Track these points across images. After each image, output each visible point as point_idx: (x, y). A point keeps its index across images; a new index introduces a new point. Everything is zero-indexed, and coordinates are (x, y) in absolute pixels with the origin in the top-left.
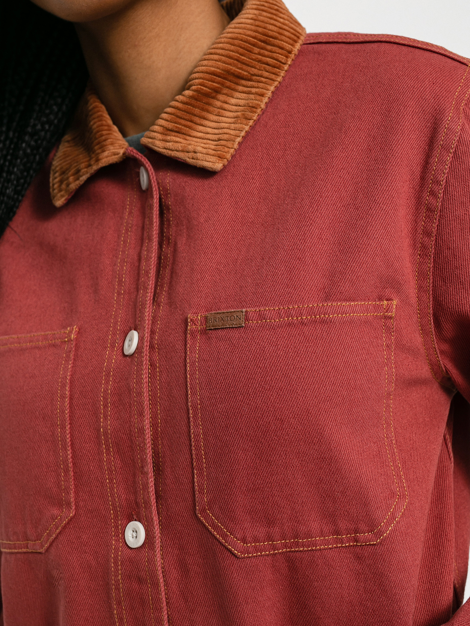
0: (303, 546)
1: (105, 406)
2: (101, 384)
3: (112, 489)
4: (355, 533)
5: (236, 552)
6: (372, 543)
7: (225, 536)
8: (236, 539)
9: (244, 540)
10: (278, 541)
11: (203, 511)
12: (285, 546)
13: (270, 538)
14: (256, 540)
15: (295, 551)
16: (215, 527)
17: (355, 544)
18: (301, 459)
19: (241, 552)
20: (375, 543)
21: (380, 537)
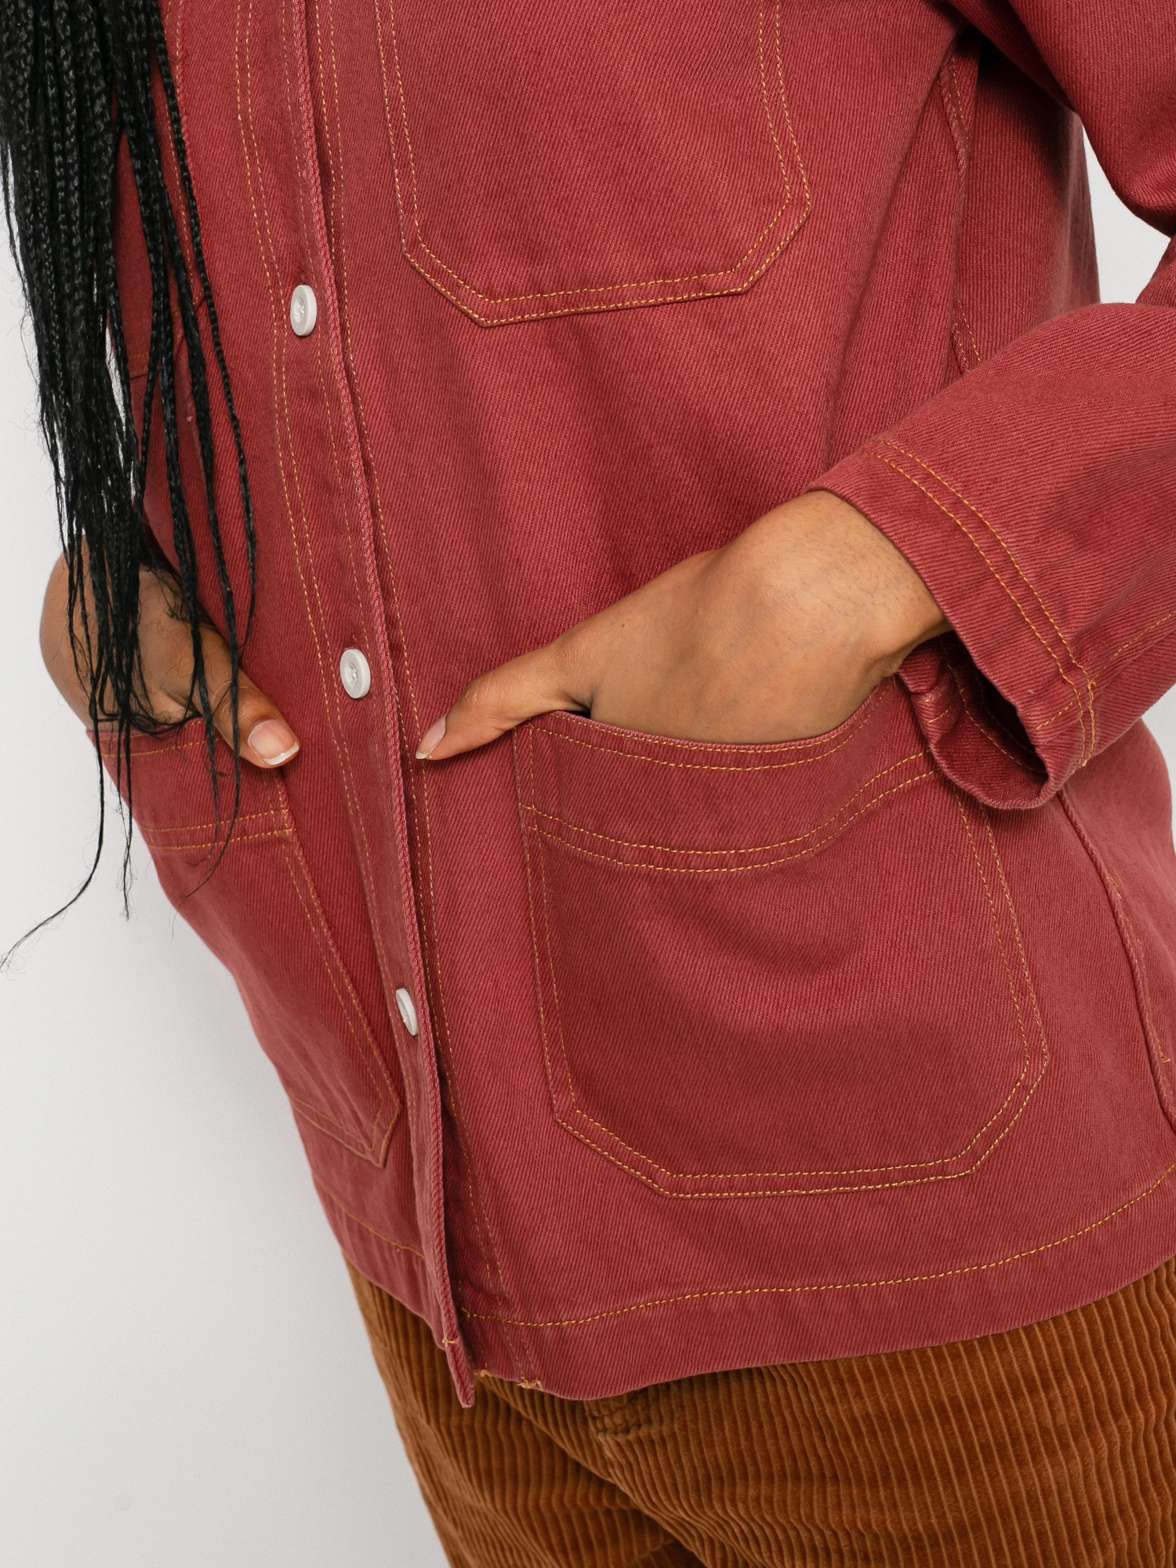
0: (599, 301)
1: (243, 70)
2: (234, 28)
3: (263, 228)
4: (699, 273)
5: (476, 316)
6: (733, 290)
7: (454, 287)
8: (474, 292)
9: (490, 293)
10: (552, 292)
11: (414, 244)
12: (567, 302)
13: (536, 287)
14: (512, 292)
15: (585, 313)
16: (437, 273)
17: (701, 294)
18: (580, 127)
19: (487, 317)
20: (739, 289)
21: (749, 278)
